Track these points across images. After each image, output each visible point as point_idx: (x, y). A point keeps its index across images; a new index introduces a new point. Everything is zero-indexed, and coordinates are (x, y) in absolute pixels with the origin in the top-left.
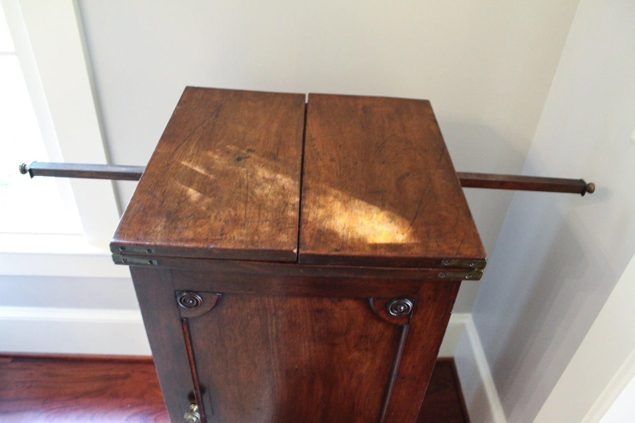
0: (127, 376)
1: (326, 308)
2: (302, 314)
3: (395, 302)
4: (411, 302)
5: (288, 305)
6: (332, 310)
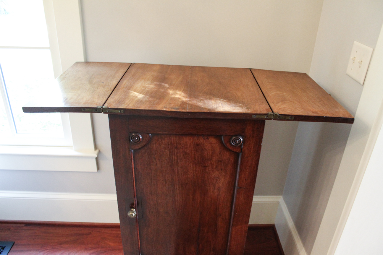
0: (89, 234)
1: (201, 143)
2: (189, 147)
3: (234, 138)
4: (242, 138)
5: (183, 141)
6: (204, 144)
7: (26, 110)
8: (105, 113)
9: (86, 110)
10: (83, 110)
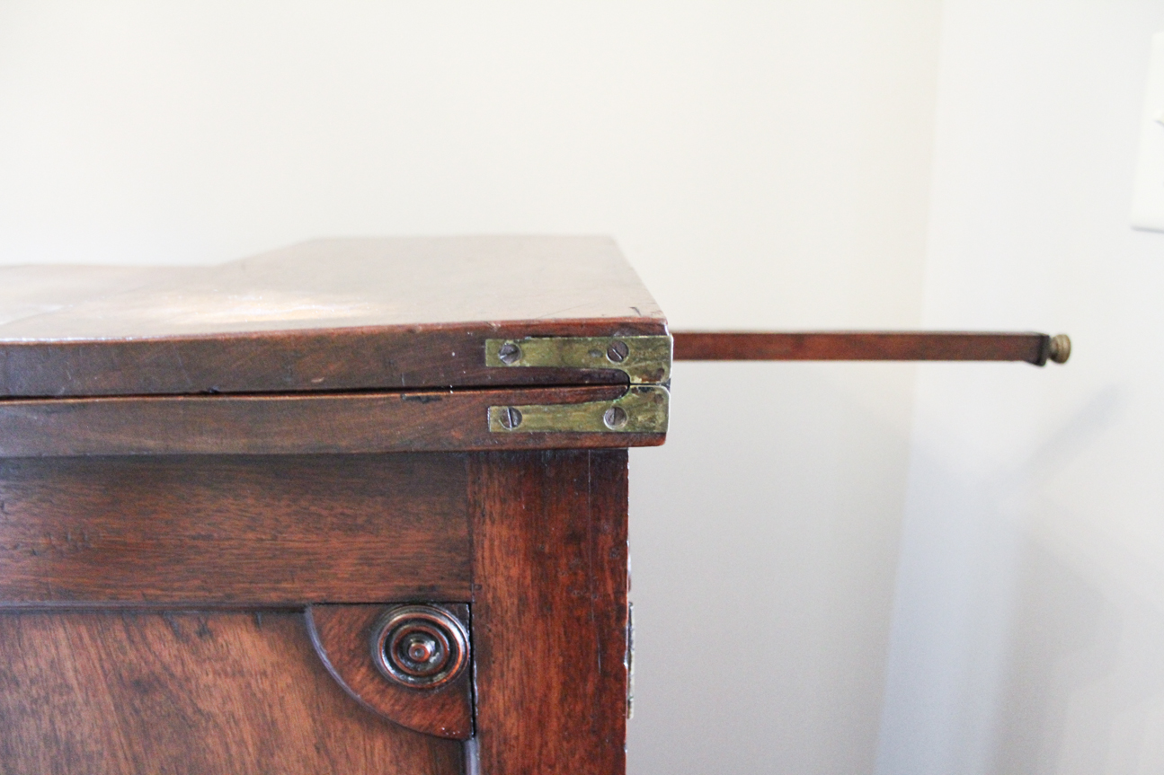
1: (166, 668)
2: (87, 703)
3: (397, 618)
4: (462, 619)
5: (31, 662)
6: (188, 680)
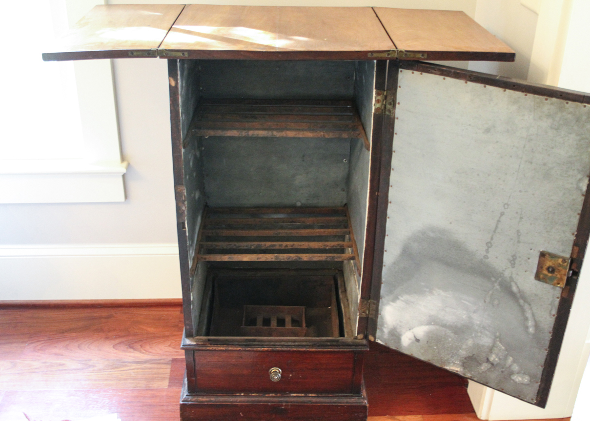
0: (110, 317)
7: (48, 57)
8: (162, 57)
9: (135, 54)
10: (130, 54)
